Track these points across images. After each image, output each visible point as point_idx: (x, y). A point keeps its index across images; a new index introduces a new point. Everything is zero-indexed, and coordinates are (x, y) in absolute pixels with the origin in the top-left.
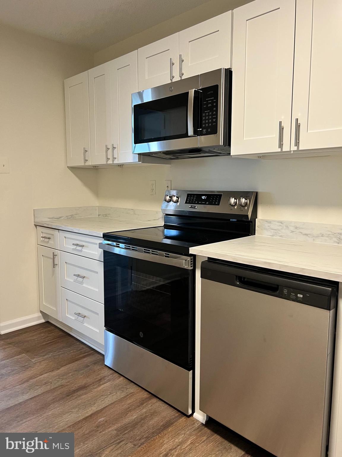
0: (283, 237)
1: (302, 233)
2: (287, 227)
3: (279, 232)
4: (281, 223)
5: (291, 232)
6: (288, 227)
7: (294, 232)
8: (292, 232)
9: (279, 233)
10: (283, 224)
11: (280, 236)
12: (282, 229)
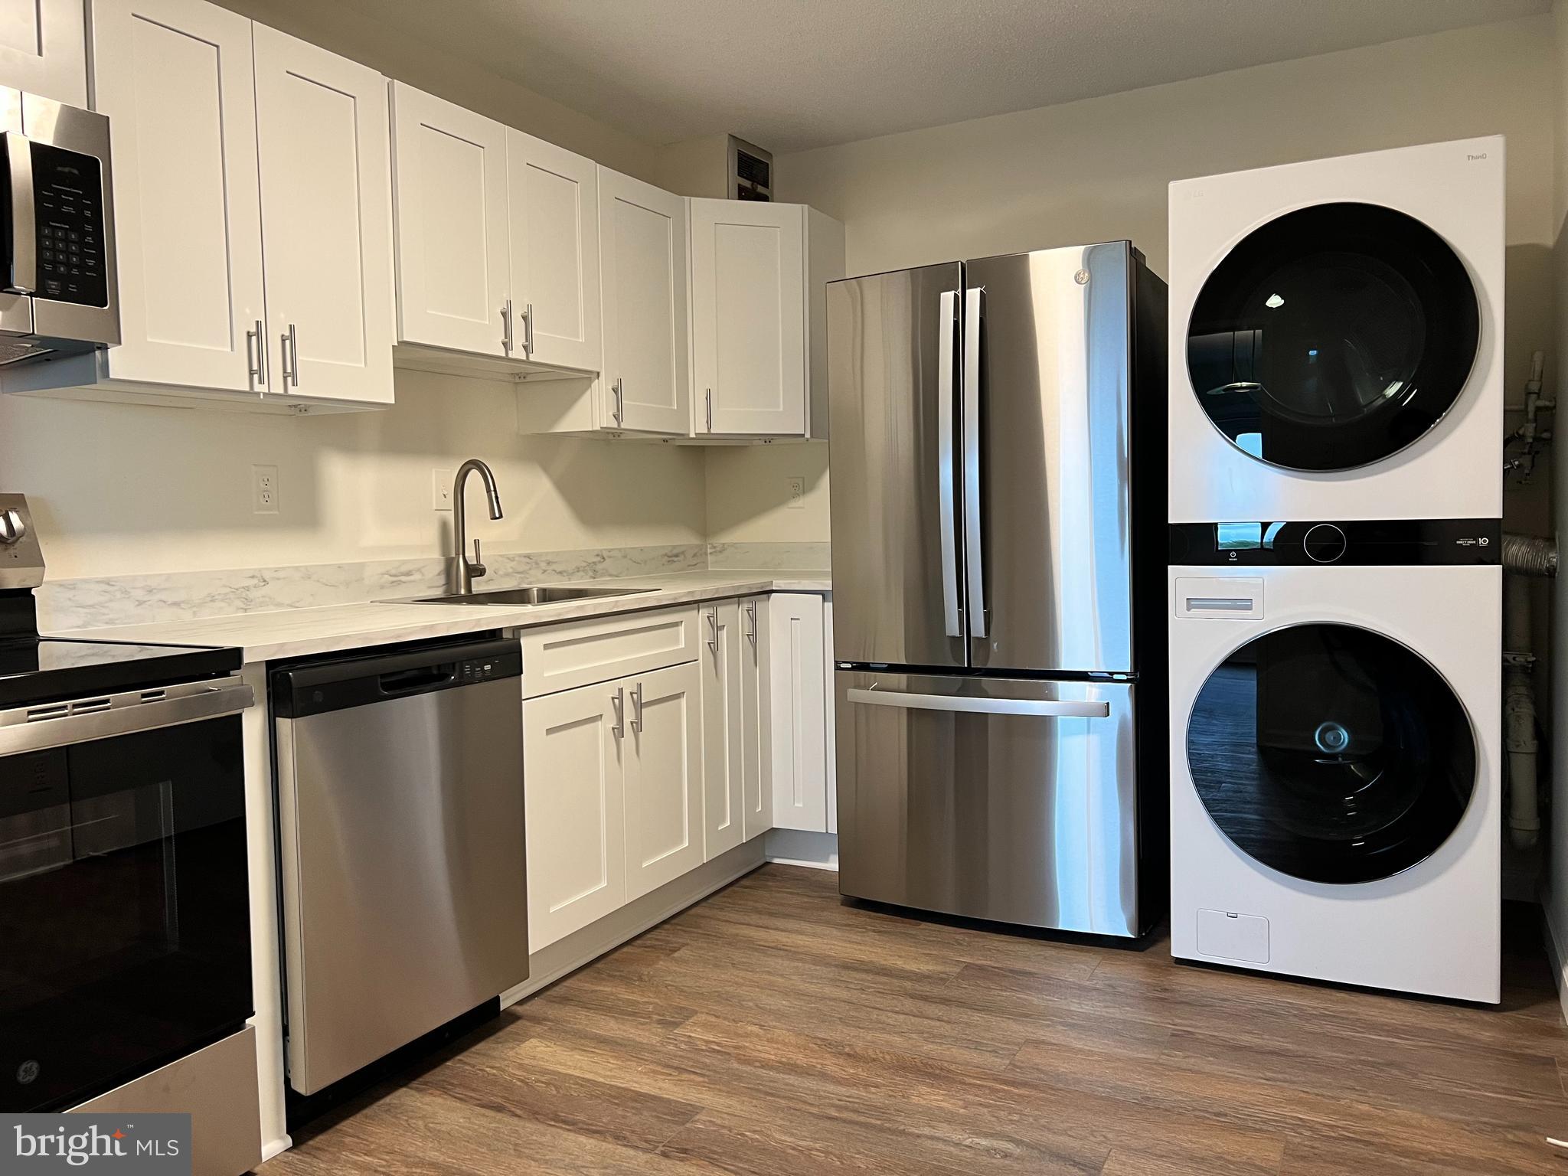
0: (116, 624)
1: (164, 602)
2: (126, 592)
3: (104, 611)
4: (108, 584)
5: (137, 603)
6: (129, 593)
7: (145, 602)
8: (140, 603)
9: (104, 614)
10: (113, 585)
11: (107, 623)
12: (111, 601)
